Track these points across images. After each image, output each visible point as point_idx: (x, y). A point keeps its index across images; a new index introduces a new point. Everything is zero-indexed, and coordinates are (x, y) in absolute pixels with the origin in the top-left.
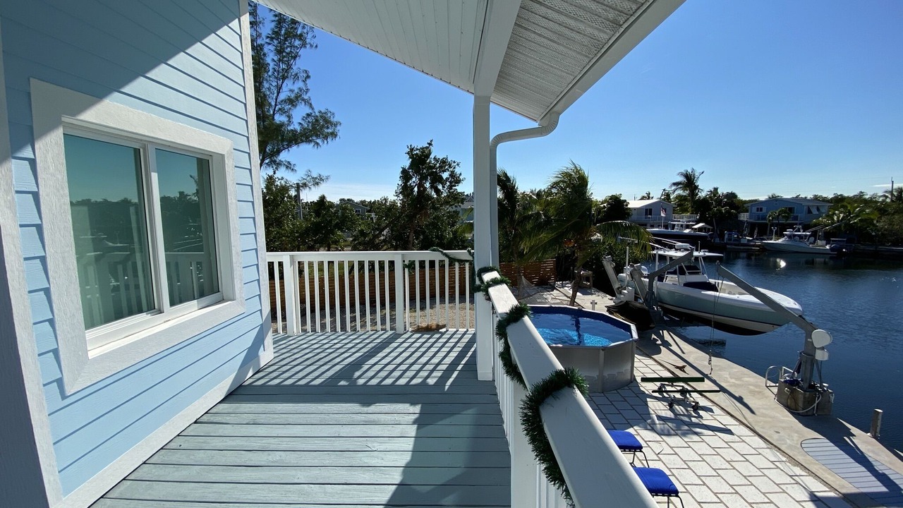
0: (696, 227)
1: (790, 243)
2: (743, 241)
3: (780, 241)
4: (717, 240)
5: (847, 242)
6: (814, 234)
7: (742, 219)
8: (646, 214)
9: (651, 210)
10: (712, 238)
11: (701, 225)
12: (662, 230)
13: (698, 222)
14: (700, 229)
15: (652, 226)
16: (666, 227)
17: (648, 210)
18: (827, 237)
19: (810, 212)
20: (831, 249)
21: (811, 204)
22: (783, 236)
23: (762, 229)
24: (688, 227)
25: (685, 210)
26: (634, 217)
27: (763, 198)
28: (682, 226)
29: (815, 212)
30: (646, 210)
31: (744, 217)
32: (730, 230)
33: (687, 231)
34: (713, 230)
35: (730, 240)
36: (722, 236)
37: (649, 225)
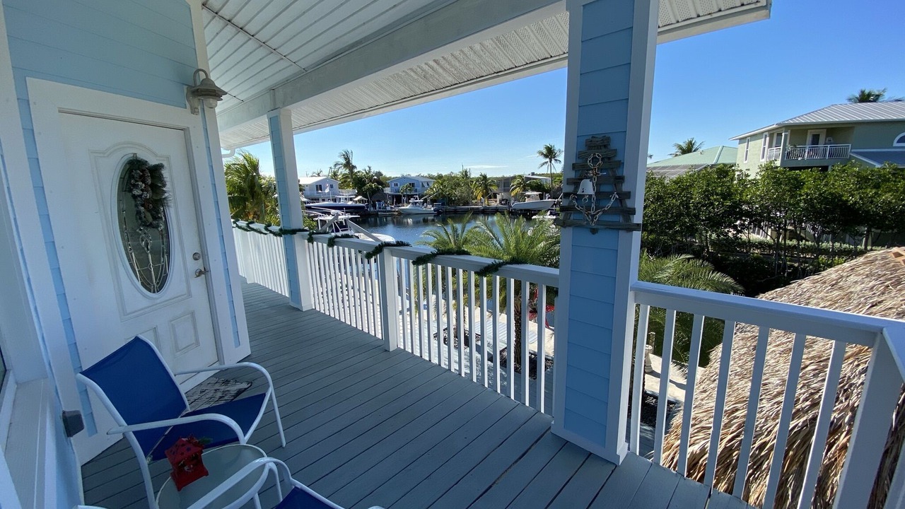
0: (357, 199)
1: (413, 208)
2: (388, 208)
3: (408, 207)
4: (372, 209)
5: (442, 205)
6: (425, 201)
7: (386, 192)
8: (317, 190)
9: (320, 186)
10: (368, 207)
11: (359, 197)
12: (331, 203)
13: (356, 196)
14: (359, 201)
15: (324, 200)
16: (335, 200)
17: (319, 187)
18: (433, 201)
19: (423, 186)
20: (434, 210)
21: (423, 180)
22: (409, 203)
23: (398, 199)
24: (351, 199)
25: (348, 186)
26: (307, 192)
27: (399, 176)
28: (346, 199)
29: (426, 186)
30: (317, 186)
31: (387, 191)
32: (379, 201)
33: (350, 203)
34: (368, 201)
35: (380, 208)
36: (374, 206)
37: (320, 199)
